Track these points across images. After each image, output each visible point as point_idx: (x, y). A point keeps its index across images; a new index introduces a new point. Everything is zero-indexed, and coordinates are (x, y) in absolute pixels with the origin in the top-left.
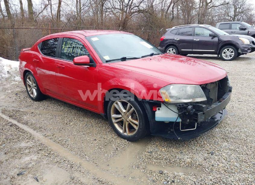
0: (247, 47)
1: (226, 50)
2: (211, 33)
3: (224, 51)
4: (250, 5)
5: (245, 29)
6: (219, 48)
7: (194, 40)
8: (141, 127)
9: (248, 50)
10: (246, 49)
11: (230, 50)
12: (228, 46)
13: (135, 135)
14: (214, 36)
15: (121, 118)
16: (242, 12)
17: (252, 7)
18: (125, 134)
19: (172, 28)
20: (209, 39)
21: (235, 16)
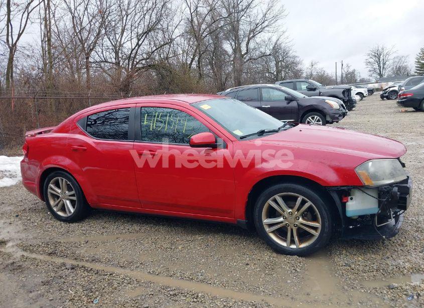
0: (337, 112)
1: (310, 118)
2: (286, 95)
3: (308, 119)
4: (294, 57)
5: (314, 89)
6: (300, 116)
7: (263, 106)
8: (326, 230)
9: (339, 116)
10: (337, 116)
11: (315, 118)
12: (313, 113)
13: (314, 244)
14: (290, 99)
15: (282, 222)
16: (287, 67)
17: (298, 59)
18: (293, 246)
19: (226, 91)
20: (284, 104)
21: (279, 72)
